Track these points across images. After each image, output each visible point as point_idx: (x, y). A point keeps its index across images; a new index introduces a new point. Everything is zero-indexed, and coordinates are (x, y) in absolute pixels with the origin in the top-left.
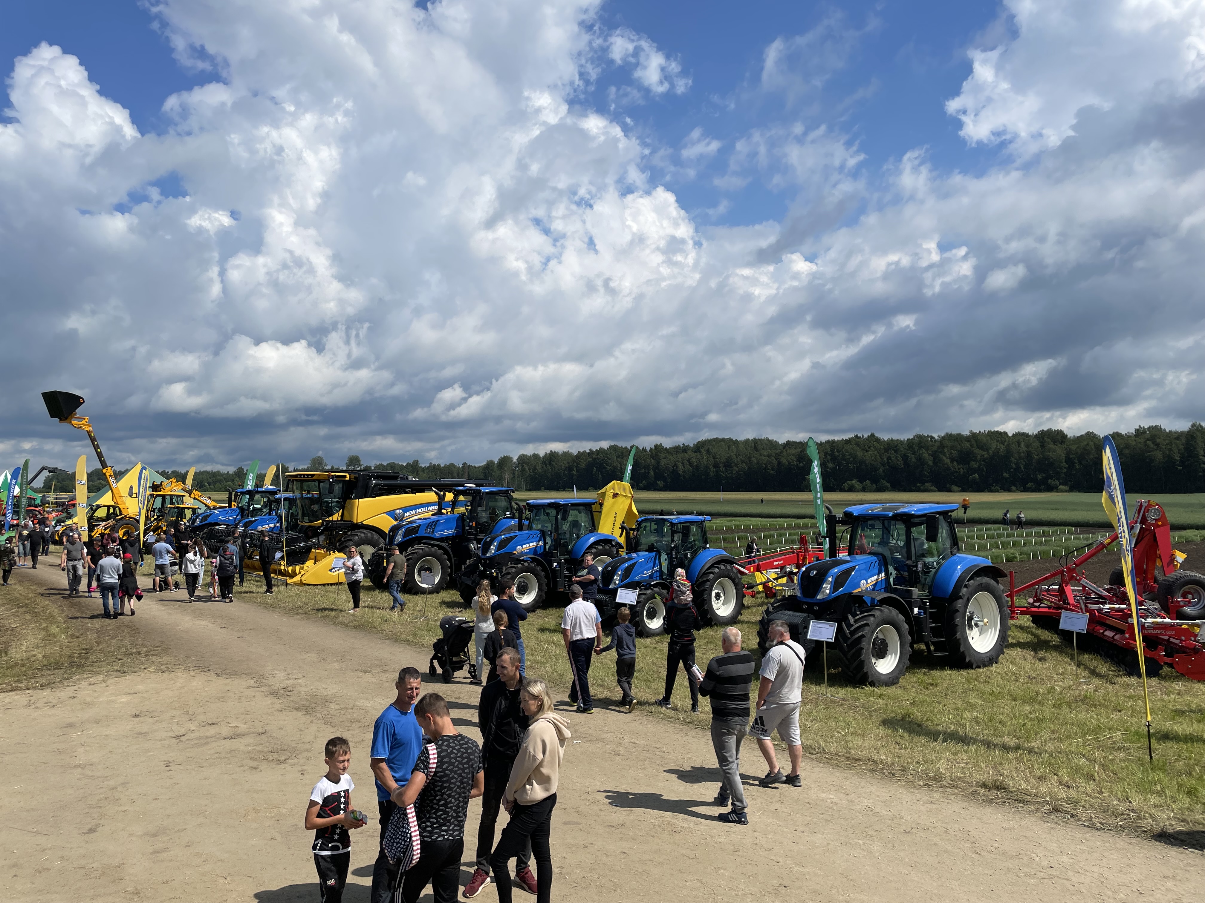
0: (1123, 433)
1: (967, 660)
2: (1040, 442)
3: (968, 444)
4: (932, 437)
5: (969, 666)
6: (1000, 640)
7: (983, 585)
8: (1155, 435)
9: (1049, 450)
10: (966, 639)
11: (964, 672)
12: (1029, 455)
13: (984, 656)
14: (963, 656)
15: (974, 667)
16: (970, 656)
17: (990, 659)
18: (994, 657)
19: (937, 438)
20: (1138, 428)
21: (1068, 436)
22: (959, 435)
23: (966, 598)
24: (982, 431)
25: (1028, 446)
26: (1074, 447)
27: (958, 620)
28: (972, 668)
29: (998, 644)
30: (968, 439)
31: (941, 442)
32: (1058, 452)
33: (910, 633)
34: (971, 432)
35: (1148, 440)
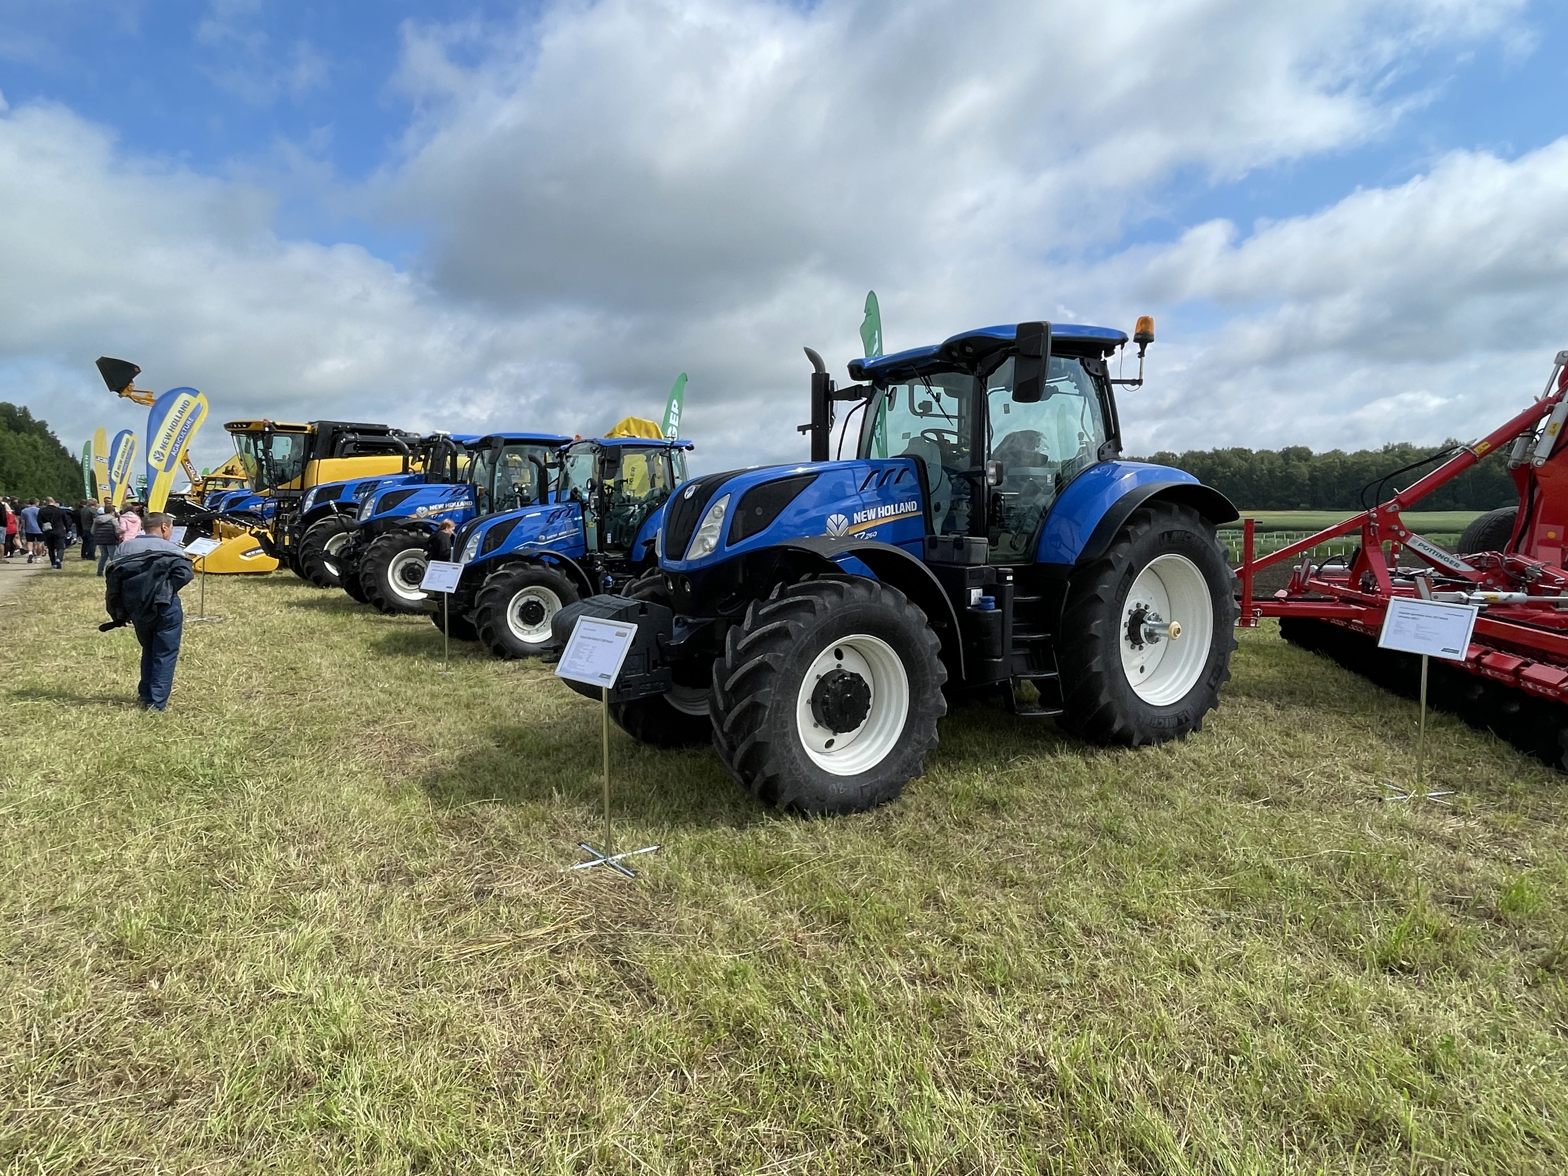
0: (1371, 451)
1: (1117, 727)
2: (1284, 459)
3: (1210, 461)
4: (1173, 455)
5: (1123, 740)
6: (1208, 673)
7: (1175, 535)
8: (1405, 452)
9: (1294, 466)
10: (1119, 672)
11: (1103, 759)
12: (1271, 472)
13: (1162, 713)
14: (1105, 718)
15: (1135, 742)
16: (1125, 716)
17: (1180, 722)
18: (1191, 718)
19: (1178, 455)
20: (1386, 444)
21: (1314, 453)
22: (1202, 453)
23: (1125, 566)
24: (1226, 448)
25: (1272, 463)
26: (1318, 464)
27: (1096, 626)
28: (1129, 745)
29: (1204, 682)
30: (1211, 456)
31: (1183, 458)
32: (1304, 470)
33: (947, 655)
34: (1214, 449)
35: (1397, 457)
